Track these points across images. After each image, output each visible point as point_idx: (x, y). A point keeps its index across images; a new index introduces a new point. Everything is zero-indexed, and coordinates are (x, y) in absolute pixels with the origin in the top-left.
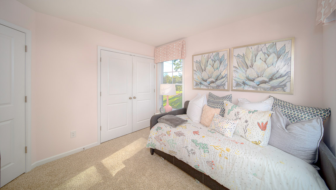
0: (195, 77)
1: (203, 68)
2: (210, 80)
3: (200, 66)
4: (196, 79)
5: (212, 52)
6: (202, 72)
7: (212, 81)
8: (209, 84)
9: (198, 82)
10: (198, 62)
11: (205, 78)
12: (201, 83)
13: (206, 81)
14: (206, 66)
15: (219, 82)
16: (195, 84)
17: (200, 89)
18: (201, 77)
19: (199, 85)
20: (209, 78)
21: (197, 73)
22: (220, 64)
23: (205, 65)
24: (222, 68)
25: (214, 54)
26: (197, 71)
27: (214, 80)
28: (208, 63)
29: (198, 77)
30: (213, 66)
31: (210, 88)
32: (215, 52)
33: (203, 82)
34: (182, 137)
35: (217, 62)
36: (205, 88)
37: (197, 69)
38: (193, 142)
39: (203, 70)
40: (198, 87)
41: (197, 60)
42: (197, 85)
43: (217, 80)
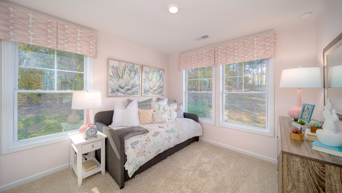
0: (111, 83)
1: (121, 75)
2: (127, 87)
3: (117, 72)
4: (112, 86)
5: (130, 63)
6: (119, 79)
7: (129, 88)
8: (126, 92)
9: (115, 89)
10: (115, 68)
11: (122, 86)
12: (117, 90)
13: (123, 88)
14: (123, 74)
15: (134, 90)
16: (110, 91)
17: (117, 96)
18: (118, 84)
19: (115, 92)
20: (126, 86)
21: (113, 79)
22: (135, 75)
23: (122, 72)
24: (136, 78)
25: (131, 65)
26: (113, 77)
27: (130, 88)
28: (126, 72)
29: (114, 83)
30: (129, 76)
31: (126, 95)
32: (131, 63)
33: (120, 89)
34: (159, 135)
35: (133, 72)
36: (122, 95)
37: (113, 74)
38: (167, 132)
39: (121, 77)
40: (114, 94)
41: (113, 66)
42: (113, 92)
43: (132, 88)
